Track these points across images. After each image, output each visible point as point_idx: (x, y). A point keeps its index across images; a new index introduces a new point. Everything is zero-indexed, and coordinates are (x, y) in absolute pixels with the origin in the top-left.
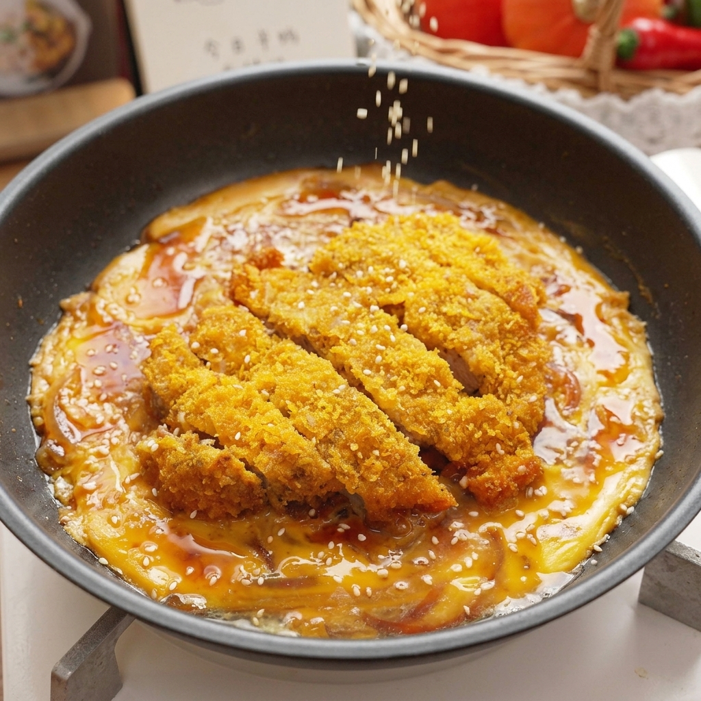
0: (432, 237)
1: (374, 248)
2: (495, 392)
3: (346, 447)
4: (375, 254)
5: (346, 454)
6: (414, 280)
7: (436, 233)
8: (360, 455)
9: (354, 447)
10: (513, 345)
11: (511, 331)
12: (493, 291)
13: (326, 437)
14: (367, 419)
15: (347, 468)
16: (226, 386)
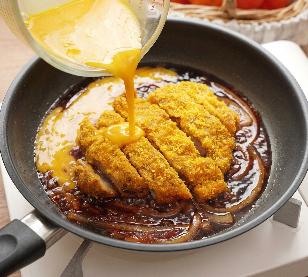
0: (198, 93)
1: (171, 94)
2: (212, 156)
3: (150, 171)
4: (172, 97)
5: (150, 174)
6: (186, 109)
7: (200, 91)
8: (155, 174)
9: (153, 171)
10: (221, 138)
11: (221, 133)
12: (217, 116)
13: (142, 166)
14: (159, 161)
15: (149, 179)
16: (107, 143)
